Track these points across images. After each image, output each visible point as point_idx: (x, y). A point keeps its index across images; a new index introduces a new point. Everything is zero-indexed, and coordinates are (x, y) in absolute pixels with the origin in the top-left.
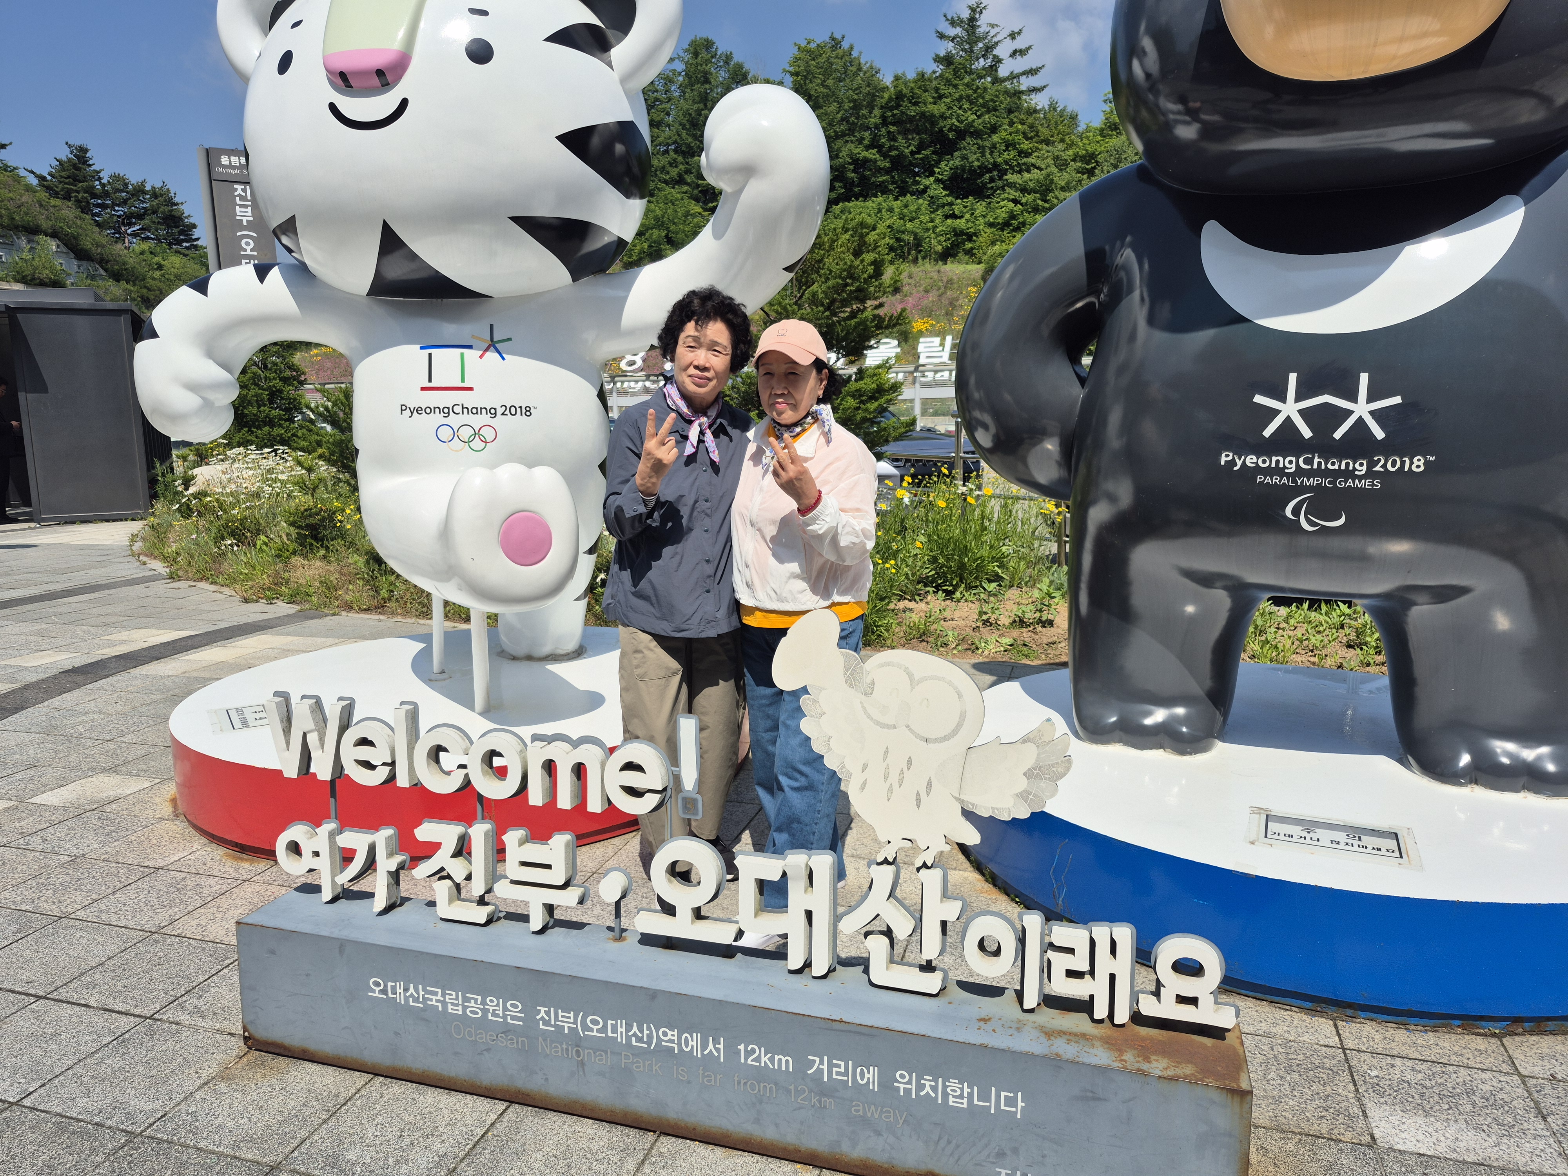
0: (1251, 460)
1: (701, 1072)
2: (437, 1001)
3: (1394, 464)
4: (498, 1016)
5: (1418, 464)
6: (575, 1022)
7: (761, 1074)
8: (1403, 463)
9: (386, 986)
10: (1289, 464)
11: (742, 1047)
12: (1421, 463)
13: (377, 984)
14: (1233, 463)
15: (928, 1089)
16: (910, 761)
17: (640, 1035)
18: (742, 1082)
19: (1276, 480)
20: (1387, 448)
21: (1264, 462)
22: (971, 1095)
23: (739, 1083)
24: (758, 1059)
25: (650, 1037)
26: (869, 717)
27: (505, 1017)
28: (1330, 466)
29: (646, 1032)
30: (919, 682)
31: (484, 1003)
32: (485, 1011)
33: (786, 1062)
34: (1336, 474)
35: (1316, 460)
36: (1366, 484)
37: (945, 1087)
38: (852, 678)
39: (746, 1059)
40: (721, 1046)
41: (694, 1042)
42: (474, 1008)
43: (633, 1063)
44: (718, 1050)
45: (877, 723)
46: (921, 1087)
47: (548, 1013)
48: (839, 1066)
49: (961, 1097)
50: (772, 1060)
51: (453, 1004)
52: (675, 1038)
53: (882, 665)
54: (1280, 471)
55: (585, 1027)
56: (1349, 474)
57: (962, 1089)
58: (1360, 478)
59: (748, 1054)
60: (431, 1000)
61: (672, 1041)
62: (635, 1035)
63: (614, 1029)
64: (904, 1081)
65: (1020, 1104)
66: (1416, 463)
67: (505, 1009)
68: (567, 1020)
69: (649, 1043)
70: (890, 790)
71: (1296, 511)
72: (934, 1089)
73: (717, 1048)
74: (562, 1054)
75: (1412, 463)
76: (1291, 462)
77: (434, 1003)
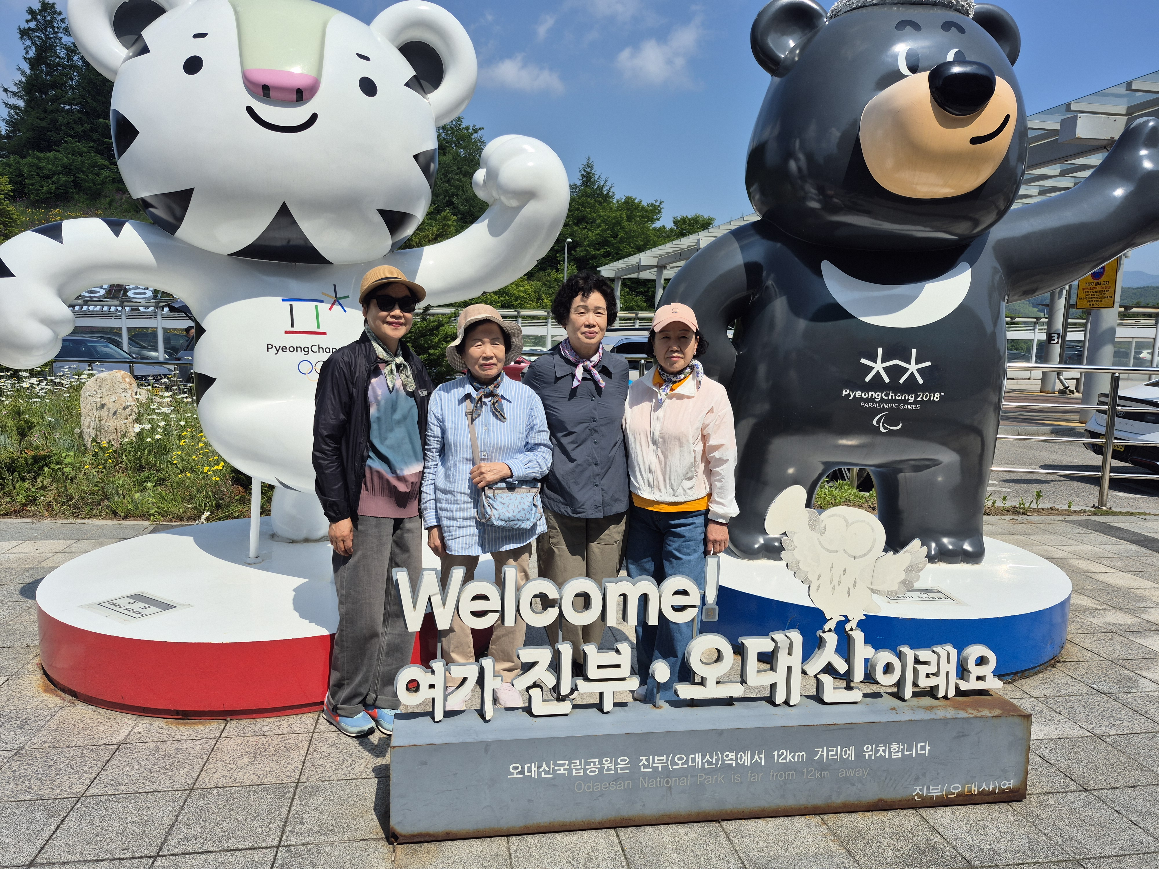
0: (858, 394)
1: (749, 774)
2: (564, 770)
3: (926, 397)
4: (611, 770)
5: (937, 397)
6: (667, 762)
7: (787, 767)
8: (930, 396)
9: (523, 768)
10: (878, 396)
11: (775, 753)
12: (938, 396)
13: (516, 768)
14: (849, 395)
15: (881, 752)
16: (845, 570)
17: (711, 760)
18: (775, 774)
19: (870, 405)
20: (924, 388)
21: (865, 395)
22: (903, 749)
23: (773, 775)
24: (785, 758)
25: (717, 760)
26: (823, 547)
27: (616, 769)
28: (897, 398)
29: (715, 757)
30: (851, 524)
31: (601, 763)
32: (601, 769)
33: (802, 755)
34: (899, 402)
35: (891, 394)
36: (913, 407)
37: (890, 748)
38: (813, 525)
39: (778, 760)
40: (763, 756)
41: (745, 758)
42: (593, 768)
43: (705, 779)
44: (761, 758)
45: (827, 550)
46: (877, 751)
47: (648, 760)
48: (833, 751)
49: (898, 752)
50: (793, 757)
51: (576, 769)
52: (734, 757)
53: (830, 516)
54: (872, 400)
55: (674, 763)
56: (906, 402)
57: (899, 748)
58: (911, 404)
59: (779, 756)
60: (560, 770)
61: (732, 759)
62: (707, 761)
63: (694, 760)
64: (868, 751)
65: (928, 748)
66: (936, 396)
67: (617, 763)
68: (660, 762)
69: (717, 764)
70: (834, 588)
71: (878, 422)
72: (884, 751)
73: (760, 758)
74: (656, 785)
75: (934, 396)
76: (878, 395)
77: (562, 772)
